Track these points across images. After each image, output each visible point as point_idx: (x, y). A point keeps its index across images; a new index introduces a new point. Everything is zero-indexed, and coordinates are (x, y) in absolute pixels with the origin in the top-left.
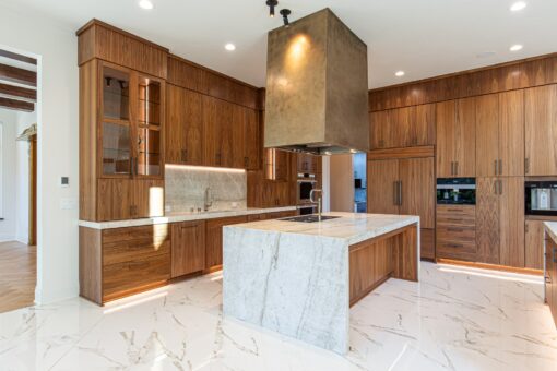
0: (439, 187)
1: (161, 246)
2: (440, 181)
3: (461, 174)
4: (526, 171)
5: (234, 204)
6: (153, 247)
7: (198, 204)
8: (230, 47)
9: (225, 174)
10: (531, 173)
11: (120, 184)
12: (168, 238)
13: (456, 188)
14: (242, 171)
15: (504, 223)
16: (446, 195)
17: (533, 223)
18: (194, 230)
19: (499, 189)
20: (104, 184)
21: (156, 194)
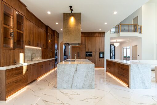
0: (86, 53)
1: (25, 73)
2: (86, 52)
3: (90, 51)
4: (100, 50)
5: (39, 58)
6: (23, 74)
7: (29, 59)
8: (49, 13)
9: (36, 49)
10: (100, 51)
11: (10, 52)
12: (27, 70)
13: (89, 53)
14: (40, 48)
15: (96, 60)
16: (87, 55)
17: (100, 59)
18: (34, 67)
19: (96, 54)
20: (4, 51)
21: (21, 55)
